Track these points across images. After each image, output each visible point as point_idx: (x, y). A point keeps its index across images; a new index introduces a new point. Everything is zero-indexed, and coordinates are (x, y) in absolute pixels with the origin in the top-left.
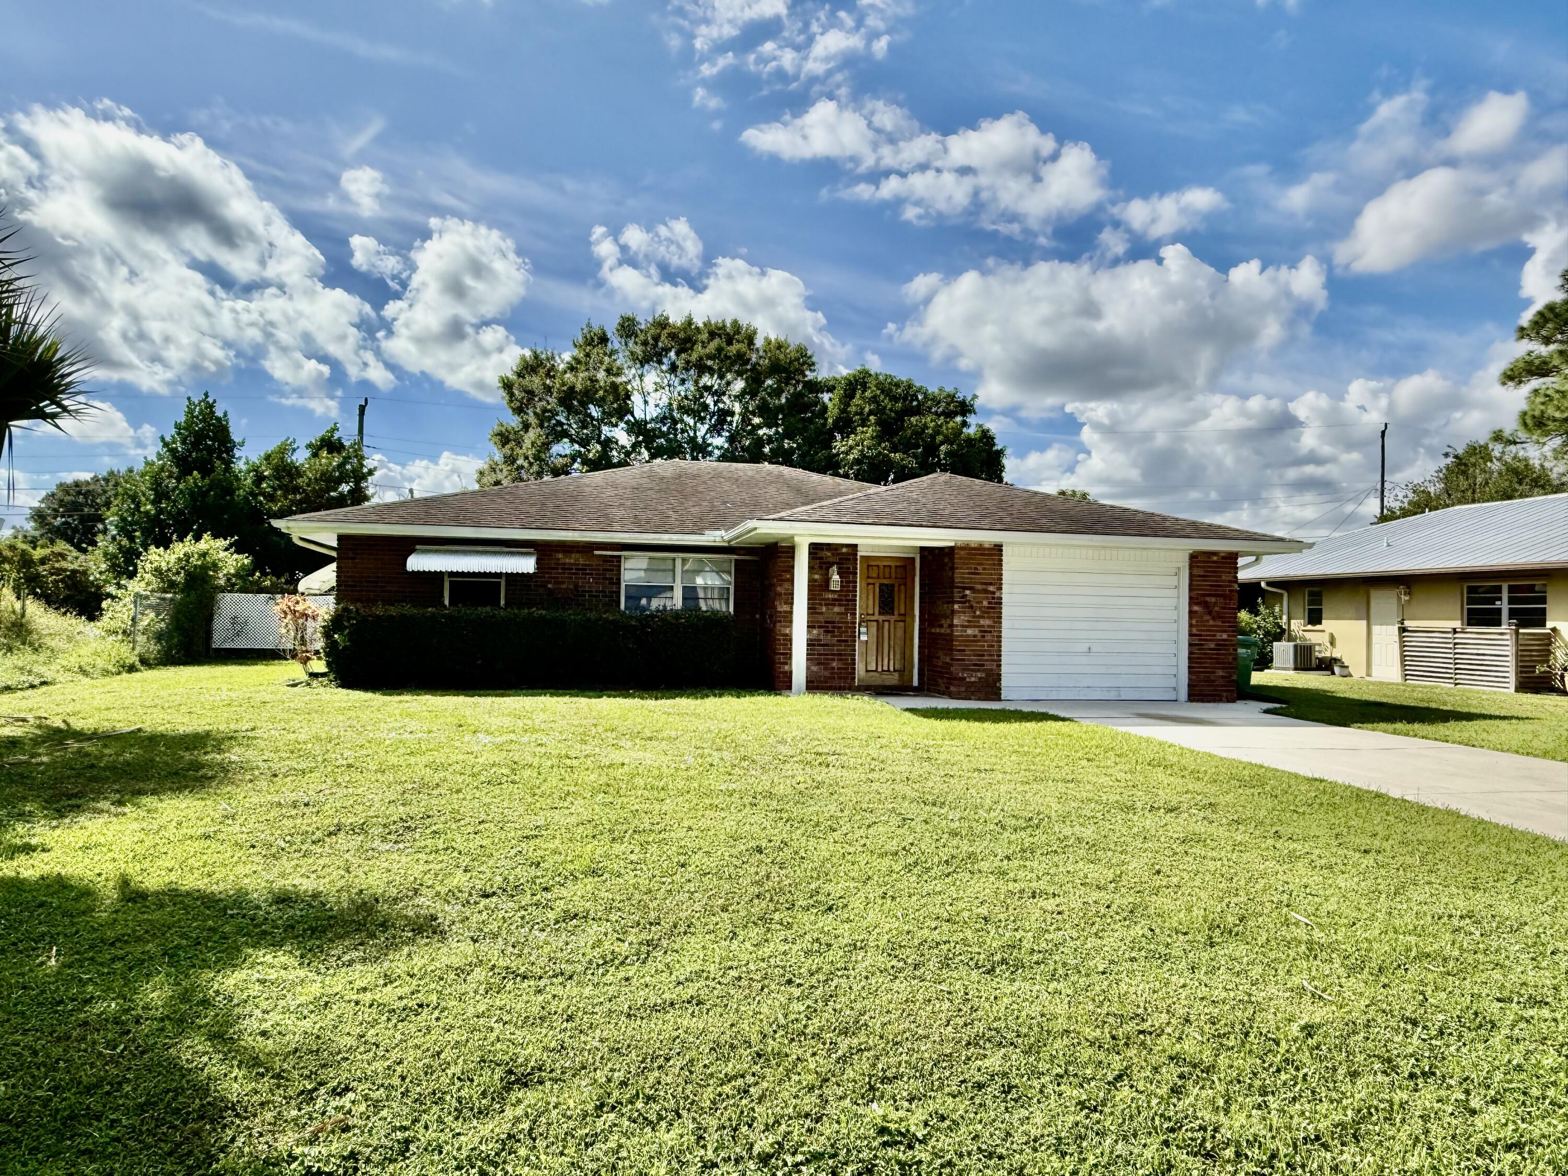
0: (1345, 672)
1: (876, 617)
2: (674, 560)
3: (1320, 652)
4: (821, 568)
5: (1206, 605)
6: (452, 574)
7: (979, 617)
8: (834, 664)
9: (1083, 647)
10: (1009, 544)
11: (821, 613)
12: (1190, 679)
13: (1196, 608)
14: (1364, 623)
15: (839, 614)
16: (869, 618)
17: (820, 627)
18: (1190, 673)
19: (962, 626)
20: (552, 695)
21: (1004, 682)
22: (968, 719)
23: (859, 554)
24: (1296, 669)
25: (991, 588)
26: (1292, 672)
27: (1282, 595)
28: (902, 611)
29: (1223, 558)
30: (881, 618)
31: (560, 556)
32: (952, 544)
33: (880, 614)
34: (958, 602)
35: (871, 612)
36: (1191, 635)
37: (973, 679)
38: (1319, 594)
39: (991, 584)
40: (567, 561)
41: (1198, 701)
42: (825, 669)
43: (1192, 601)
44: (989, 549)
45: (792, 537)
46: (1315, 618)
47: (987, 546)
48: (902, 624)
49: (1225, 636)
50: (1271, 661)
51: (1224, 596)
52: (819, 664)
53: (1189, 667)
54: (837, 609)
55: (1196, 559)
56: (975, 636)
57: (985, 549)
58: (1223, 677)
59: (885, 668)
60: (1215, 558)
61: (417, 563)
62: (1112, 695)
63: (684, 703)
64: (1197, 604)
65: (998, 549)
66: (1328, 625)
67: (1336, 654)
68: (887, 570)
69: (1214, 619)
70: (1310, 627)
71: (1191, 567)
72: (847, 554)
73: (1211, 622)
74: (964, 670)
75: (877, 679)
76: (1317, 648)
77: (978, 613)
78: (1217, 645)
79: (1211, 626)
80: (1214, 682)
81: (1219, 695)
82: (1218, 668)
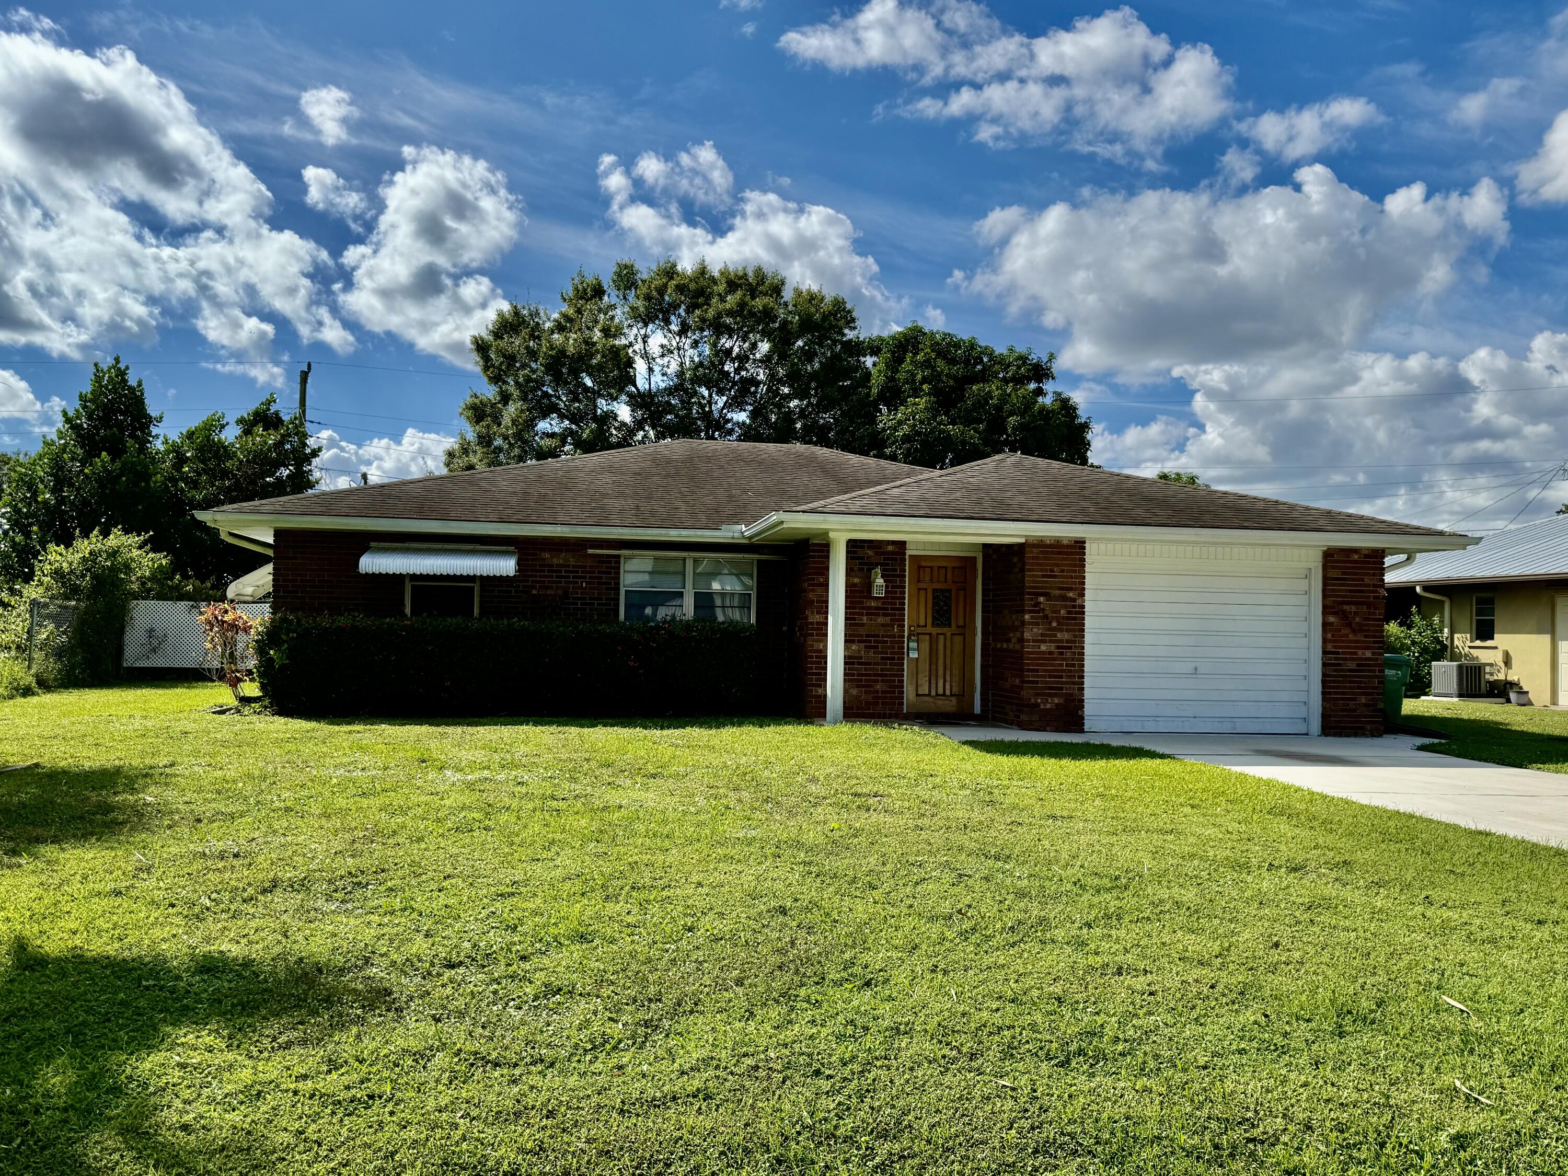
0: (1523, 699)
1: (929, 629)
2: (684, 559)
3: (1492, 674)
4: (861, 570)
5: (1344, 615)
6: (414, 577)
7: (1055, 629)
8: (878, 687)
9: (1188, 667)
10: (1091, 539)
11: (863, 625)
12: (1324, 708)
13: (1331, 619)
14: (1547, 638)
15: (883, 625)
16: (920, 630)
17: (859, 641)
18: (1324, 700)
19: (1034, 641)
20: (536, 724)
21: (1088, 710)
22: (1041, 755)
23: (908, 553)
24: (1460, 695)
25: (1071, 594)
26: (1456, 700)
27: (1442, 602)
28: (961, 623)
29: (1366, 556)
30: (935, 631)
31: (547, 555)
32: (1022, 540)
33: (933, 625)
34: (1030, 612)
35: (922, 623)
36: (1325, 652)
37: (1048, 706)
38: (1491, 602)
39: (1071, 589)
40: (555, 561)
41: (1335, 735)
42: (866, 692)
43: (1326, 610)
44: (1068, 546)
45: (825, 533)
46: (1485, 632)
47: (1065, 542)
48: (960, 638)
49: (1368, 654)
50: (1429, 685)
51: (1369, 605)
52: (858, 686)
53: (1323, 693)
54: (881, 620)
55: (1331, 557)
56: (1050, 653)
57: (1063, 546)
58: (1365, 705)
59: (941, 691)
60: (1356, 557)
61: (371, 563)
62: (1226, 727)
63: (696, 733)
64: (1335, 614)
65: (1079, 546)
66: (1502, 640)
67: (1513, 677)
68: (942, 572)
69: (1354, 631)
70: (1478, 643)
71: (1325, 568)
72: (892, 553)
73: (1351, 637)
74: (1038, 695)
75: (931, 705)
76: (1488, 669)
77: (1054, 624)
78: (1358, 665)
79: (1350, 641)
80: (1355, 710)
81: (1362, 728)
82: (1360, 694)
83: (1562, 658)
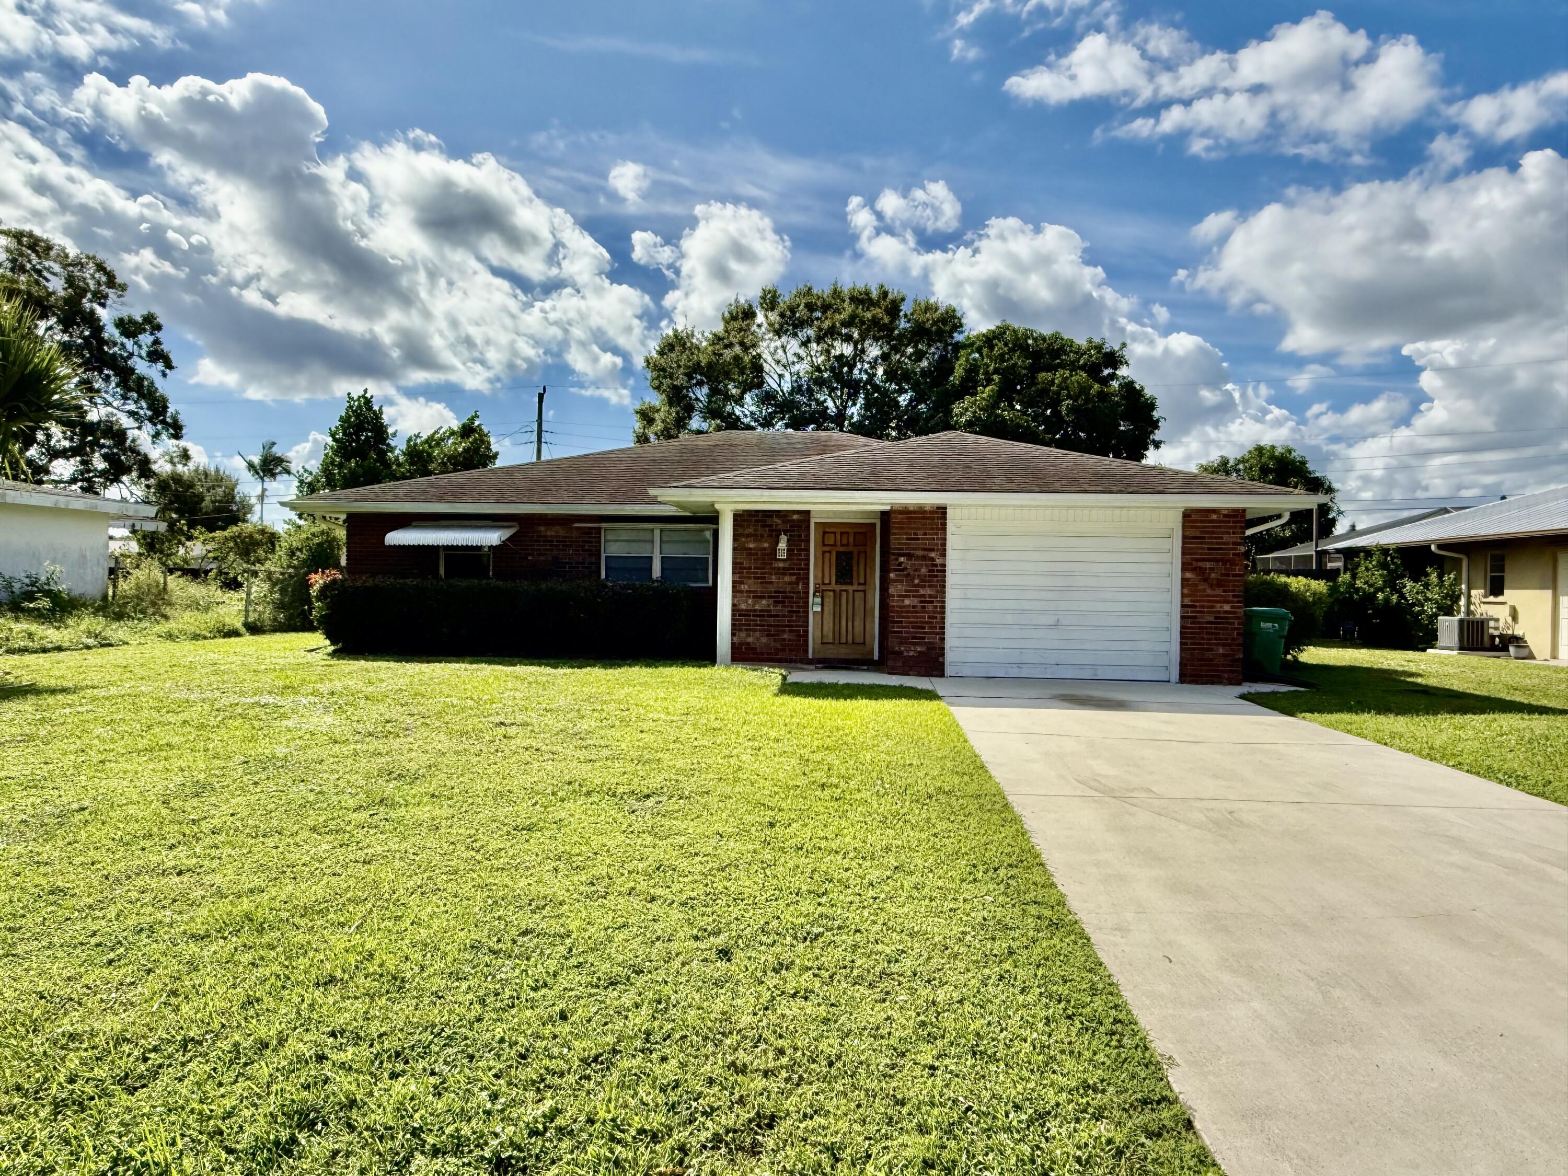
0: (1524, 652)
1: (834, 586)
2: (652, 530)
3: (1496, 628)
4: (771, 536)
5: (1200, 571)
6: (447, 548)
7: (917, 585)
8: (786, 636)
9: (1051, 620)
10: (955, 506)
11: (771, 583)
12: (1182, 658)
13: (1188, 575)
14: (1548, 593)
15: (790, 583)
16: (825, 588)
17: (770, 597)
18: (1182, 650)
19: (899, 596)
21: (950, 657)
23: (813, 521)
24: (1462, 648)
25: (933, 555)
27: (1460, 560)
28: (862, 581)
29: (1225, 516)
30: (838, 588)
31: (542, 528)
32: (888, 508)
33: (837, 582)
34: (895, 570)
35: (827, 581)
36: (1183, 606)
37: (911, 653)
38: (1502, 559)
39: (932, 550)
40: (549, 533)
41: (1190, 682)
42: (775, 641)
43: (1185, 567)
44: (931, 512)
45: (712, 504)
46: (1496, 588)
47: (927, 509)
48: (862, 594)
49: (1227, 607)
50: (1435, 638)
51: (1224, 562)
52: (768, 636)
53: (1181, 644)
54: (787, 579)
55: (1188, 515)
56: (914, 607)
57: (925, 512)
58: (1223, 655)
59: (843, 640)
60: (1214, 517)
61: (396, 538)
62: (1087, 674)
64: (1193, 570)
65: (941, 512)
66: (1511, 595)
67: (1518, 632)
68: (845, 537)
69: (1211, 586)
70: (1492, 599)
71: (1184, 527)
72: (799, 521)
73: (1209, 592)
74: (901, 643)
75: (832, 652)
76: (1492, 624)
77: (916, 581)
78: (1216, 618)
79: (1208, 596)
80: (1211, 660)
81: (1218, 676)
82: (1218, 645)
83: (1563, 613)
